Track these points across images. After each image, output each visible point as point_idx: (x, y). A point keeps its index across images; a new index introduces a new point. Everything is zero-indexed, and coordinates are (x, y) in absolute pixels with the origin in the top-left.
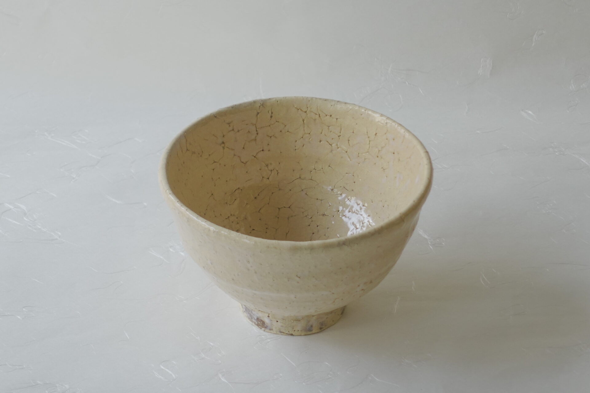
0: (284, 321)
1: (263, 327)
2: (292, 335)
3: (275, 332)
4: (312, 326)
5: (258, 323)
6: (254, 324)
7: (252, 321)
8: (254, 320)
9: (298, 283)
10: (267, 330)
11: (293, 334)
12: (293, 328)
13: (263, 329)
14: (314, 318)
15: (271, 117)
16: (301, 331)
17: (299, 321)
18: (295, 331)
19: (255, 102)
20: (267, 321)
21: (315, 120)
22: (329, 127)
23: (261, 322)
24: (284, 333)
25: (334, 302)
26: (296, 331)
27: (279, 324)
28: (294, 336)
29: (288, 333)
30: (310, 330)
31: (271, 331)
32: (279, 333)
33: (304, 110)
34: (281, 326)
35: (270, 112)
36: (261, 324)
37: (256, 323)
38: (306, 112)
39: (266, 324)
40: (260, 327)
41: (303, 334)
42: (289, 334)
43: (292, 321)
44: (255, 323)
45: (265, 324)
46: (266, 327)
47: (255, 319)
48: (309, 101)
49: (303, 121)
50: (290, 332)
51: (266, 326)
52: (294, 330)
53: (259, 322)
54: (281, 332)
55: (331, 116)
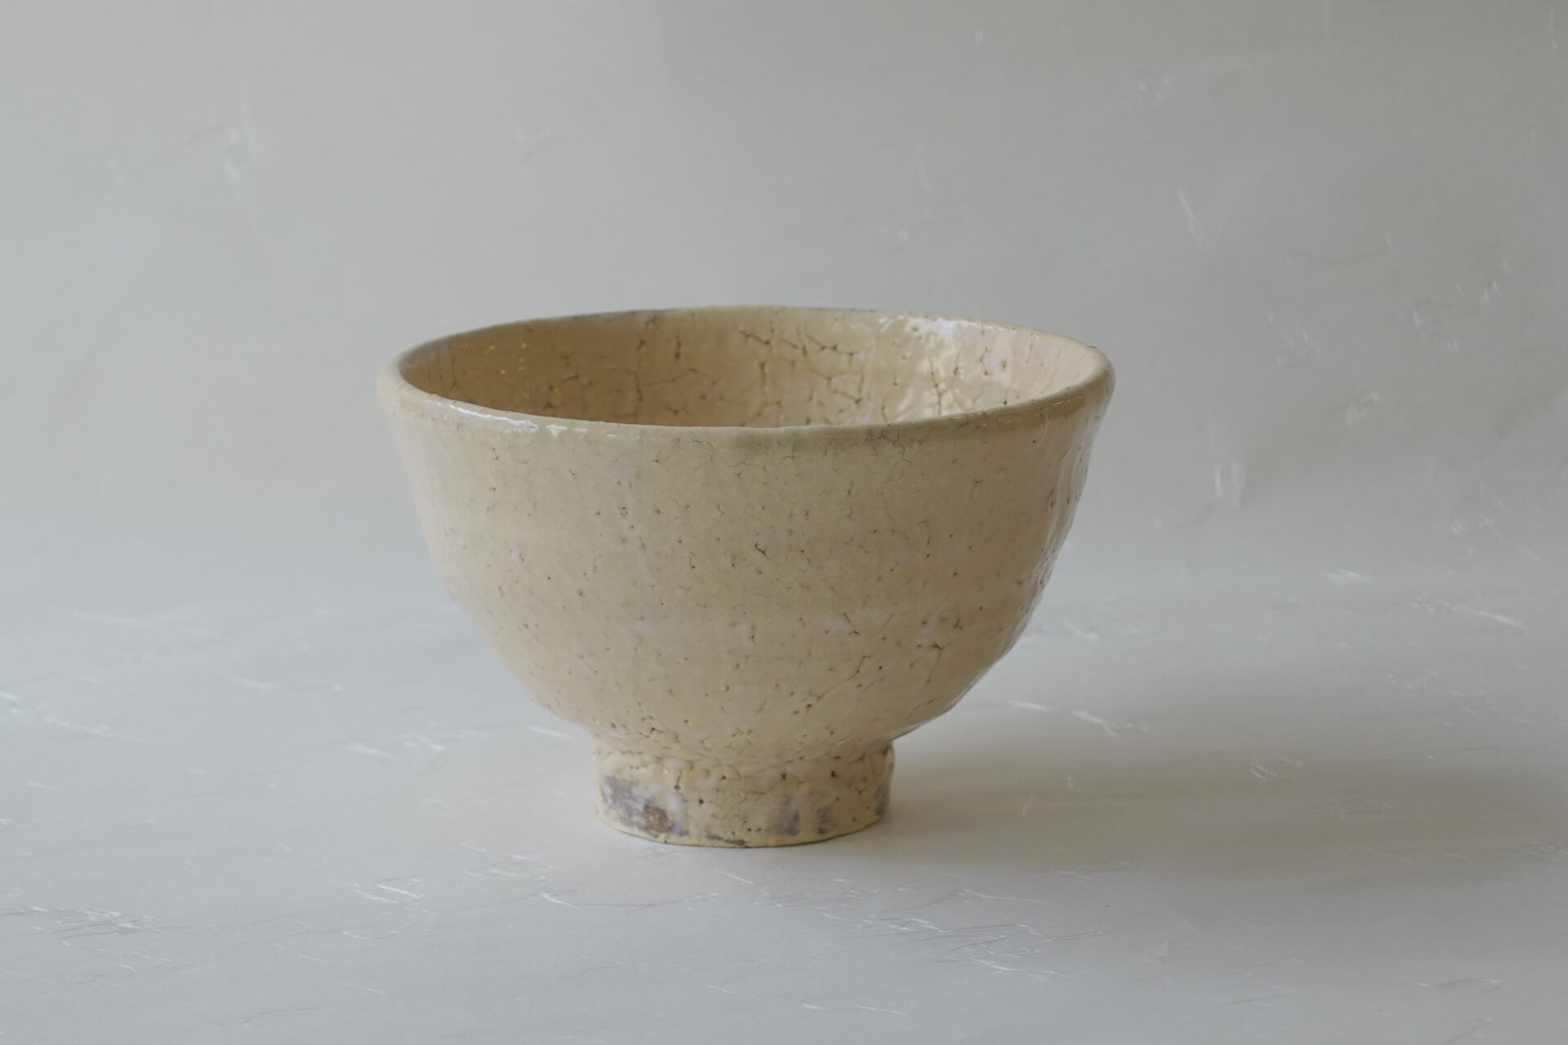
0: (720, 794)
1: (661, 832)
2: (741, 844)
3: (695, 841)
4: (796, 818)
5: (648, 822)
6: (636, 831)
7: (631, 824)
8: (636, 819)
9: (761, 573)
10: (673, 838)
11: (746, 839)
12: (745, 822)
13: (662, 836)
14: (803, 789)
15: (677, 355)
16: (767, 830)
17: (762, 793)
18: (749, 830)
19: (633, 314)
20: (672, 805)
21: (793, 363)
22: (830, 379)
23: (657, 816)
24: (719, 839)
25: (858, 671)
26: (752, 832)
27: (708, 808)
28: (747, 847)
29: (731, 837)
30: (792, 831)
31: (685, 839)
32: (708, 843)
33: (764, 338)
34: (714, 816)
35: (674, 343)
36: (657, 821)
37: (643, 822)
38: (767, 343)
39: (670, 818)
40: (654, 832)
41: (772, 843)
42: (732, 842)
43: (743, 795)
44: (639, 826)
45: (667, 819)
46: (670, 830)
47: (639, 813)
48: (776, 315)
49: (762, 365)
50: (736, 833)
51: (670, 825)
52: (748, 827)
53: (651, 818)
54: (712, 837)
55: (835, 348)
